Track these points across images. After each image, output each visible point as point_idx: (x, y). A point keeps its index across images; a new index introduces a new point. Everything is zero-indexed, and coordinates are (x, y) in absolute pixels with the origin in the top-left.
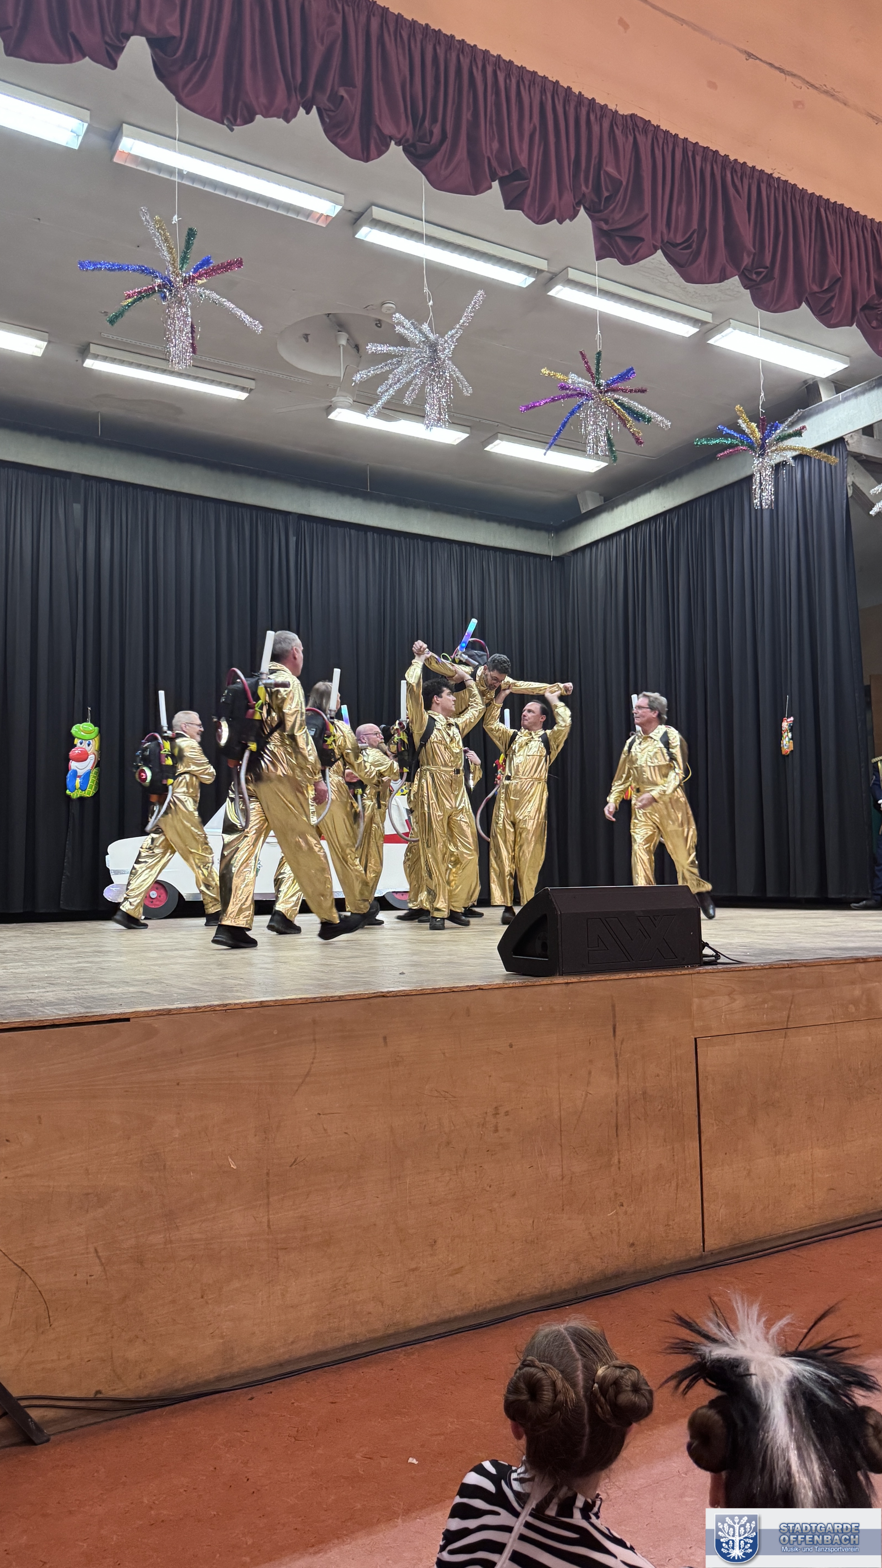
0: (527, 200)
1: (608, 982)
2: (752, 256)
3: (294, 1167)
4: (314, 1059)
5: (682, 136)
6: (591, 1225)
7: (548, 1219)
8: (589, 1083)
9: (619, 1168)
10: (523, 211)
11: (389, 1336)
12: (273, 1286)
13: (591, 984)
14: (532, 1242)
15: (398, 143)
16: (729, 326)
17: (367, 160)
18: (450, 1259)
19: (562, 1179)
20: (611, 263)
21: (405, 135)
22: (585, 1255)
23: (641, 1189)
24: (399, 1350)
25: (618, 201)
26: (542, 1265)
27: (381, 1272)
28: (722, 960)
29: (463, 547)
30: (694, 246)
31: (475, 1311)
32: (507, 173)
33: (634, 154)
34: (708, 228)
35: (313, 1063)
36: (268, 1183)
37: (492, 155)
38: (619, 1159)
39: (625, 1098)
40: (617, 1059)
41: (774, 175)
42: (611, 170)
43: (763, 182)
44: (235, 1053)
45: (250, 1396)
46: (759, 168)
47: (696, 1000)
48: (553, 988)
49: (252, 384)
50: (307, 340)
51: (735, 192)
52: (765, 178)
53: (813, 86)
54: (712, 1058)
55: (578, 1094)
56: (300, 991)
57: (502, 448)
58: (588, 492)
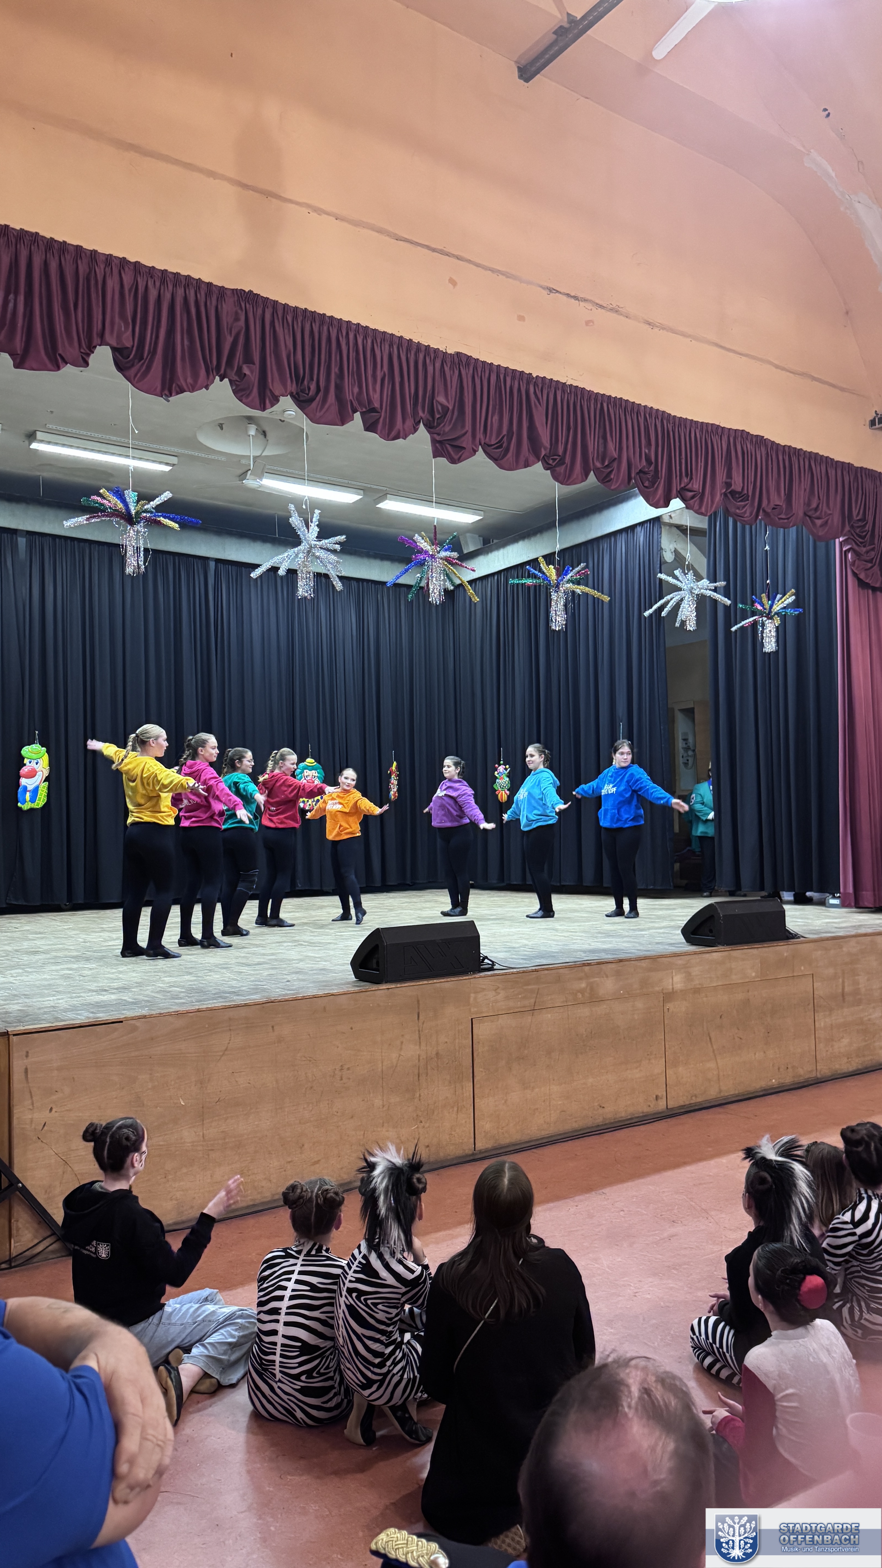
0: (380, 426)
1: (416, 986)
2: (549, 450)
3: (218, 1103)
4: (230, 1040)
5: (496, 364)
6: (401, 1135)
8: (401, 1049)
9: (420, 1100)
10: (377, 433)
15: (285, 396)
17: (264, 408)
19: (383, 1107)
20: (444, 461)
21: (291, 390)
23: (433, 1113)
25: (448, 419)
27: (270, 1163)
30: (505, 445)
32: (365, 408)
33: (459, 385)
34: (515, 432)
35: (229, 1043)
36: (203, 1113)
37: (353, 397)
38: (420, 1094)
39: (425, 1057)
40: (419, 1034)
41: (567, 383)
42: (441, 399)
43: (558, 390)
44: (184, 1038)
46: (555, 379)
47: (473, 996)
48: (379, 992)
49: (174, 460)
50: (222, 428)
51: (536, 401)
52: (560, 387)
53: (601, 307)
54: (483, 1030)
55: (394, 1056)
56: (221, 997)
57: (391, 505)
58: (468, 535)
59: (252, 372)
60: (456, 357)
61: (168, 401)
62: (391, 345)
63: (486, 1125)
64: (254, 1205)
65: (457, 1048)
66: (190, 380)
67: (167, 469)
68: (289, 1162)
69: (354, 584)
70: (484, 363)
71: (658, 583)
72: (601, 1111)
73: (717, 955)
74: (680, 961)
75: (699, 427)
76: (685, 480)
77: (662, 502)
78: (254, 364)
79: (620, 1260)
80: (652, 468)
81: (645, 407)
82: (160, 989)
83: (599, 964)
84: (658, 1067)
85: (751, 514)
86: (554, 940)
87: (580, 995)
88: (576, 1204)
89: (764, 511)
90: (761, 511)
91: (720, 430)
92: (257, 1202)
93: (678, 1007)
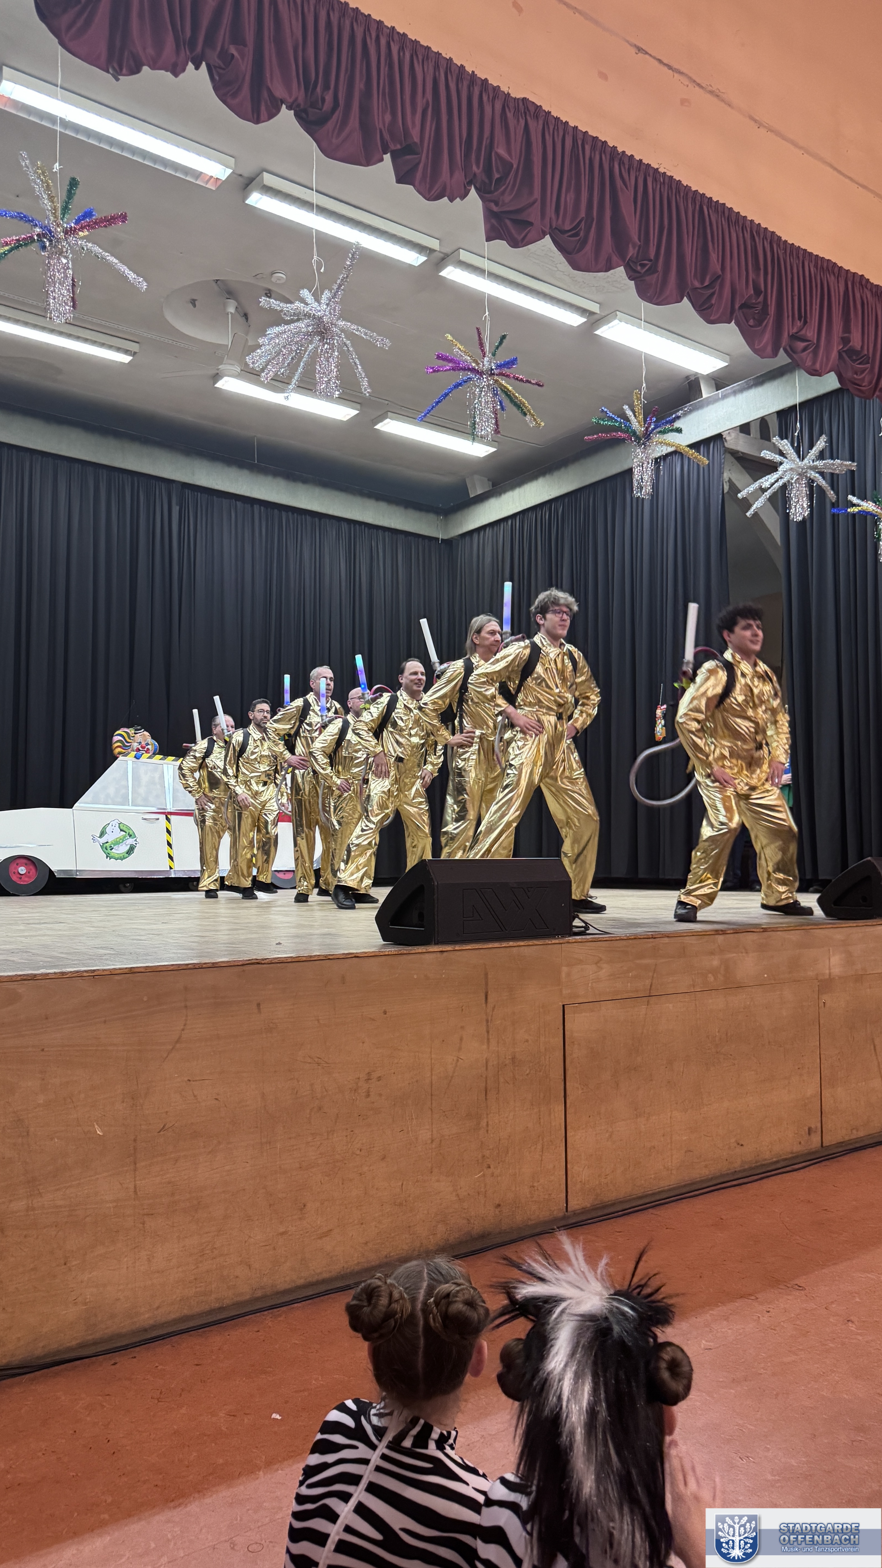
0: (419, 175)
1: (481, 951)
2: (637, 248)
3: (162, 1133)
4: (185, 1025)
5: (572, 124)
6: (459, 1187)
7: (417, 1181)
8: (460, 1049)
9: (487, 1131)
10: (414, 186)
11: (257, 1299)
12: (139, 1252)
13: (465, 953)
14: (401, 1204)
15: (289, 108)
16: (615, 319)
17: (257, 121)
18: (319, 1223)
19: (432, 1142)
20: (501, 245)
21: (296, 99)
22: (452, 1216)
23: (507, 1152)
24: (266, 1313)
25: (509, 183)
26: (409, 1227)
27: (250, 1237)
28: (591, 931)
29: (352, 525)
30: (582, 234)
31: (342, 1273)
32: (399, 147)
33: (525, 137)
34: (595, 217)
35: (183, 1030)
36: (135, 1149)
37: (384, 127)
38: (487, 1122)
39: (495, 1063)
40: (488, 1025)
41: (660, 170)
42: (502, 151)
43: (649, 175)
44: (103, 1019)
45: (113, 1362)
46: (645, 161)
47: (565, 969)
49: (137, 347)
50: (194, 302)
51: (623, 185)
52: (651, 173)
53: (698, 85)
54: (579, 1024)
55: (450, 1059)
57: (391, 427)
58: (476, 477)
59: (242, 58)
60: (521, 103)
61: (117, 81)
62: (436, 67)
63: (581, 1172)
65: (542, 1050)
66: (151, 53)
70: (557, 119)
72: (739, 1149)
74: (838, 935)
76: (798, 323)
77: (769, 349)
78: (246, 45)
80: (761, 298)
83: (736, 932)
84: (812, 1086)
85: (870, 383)
90: (879, 385)
93: (836, 1001)
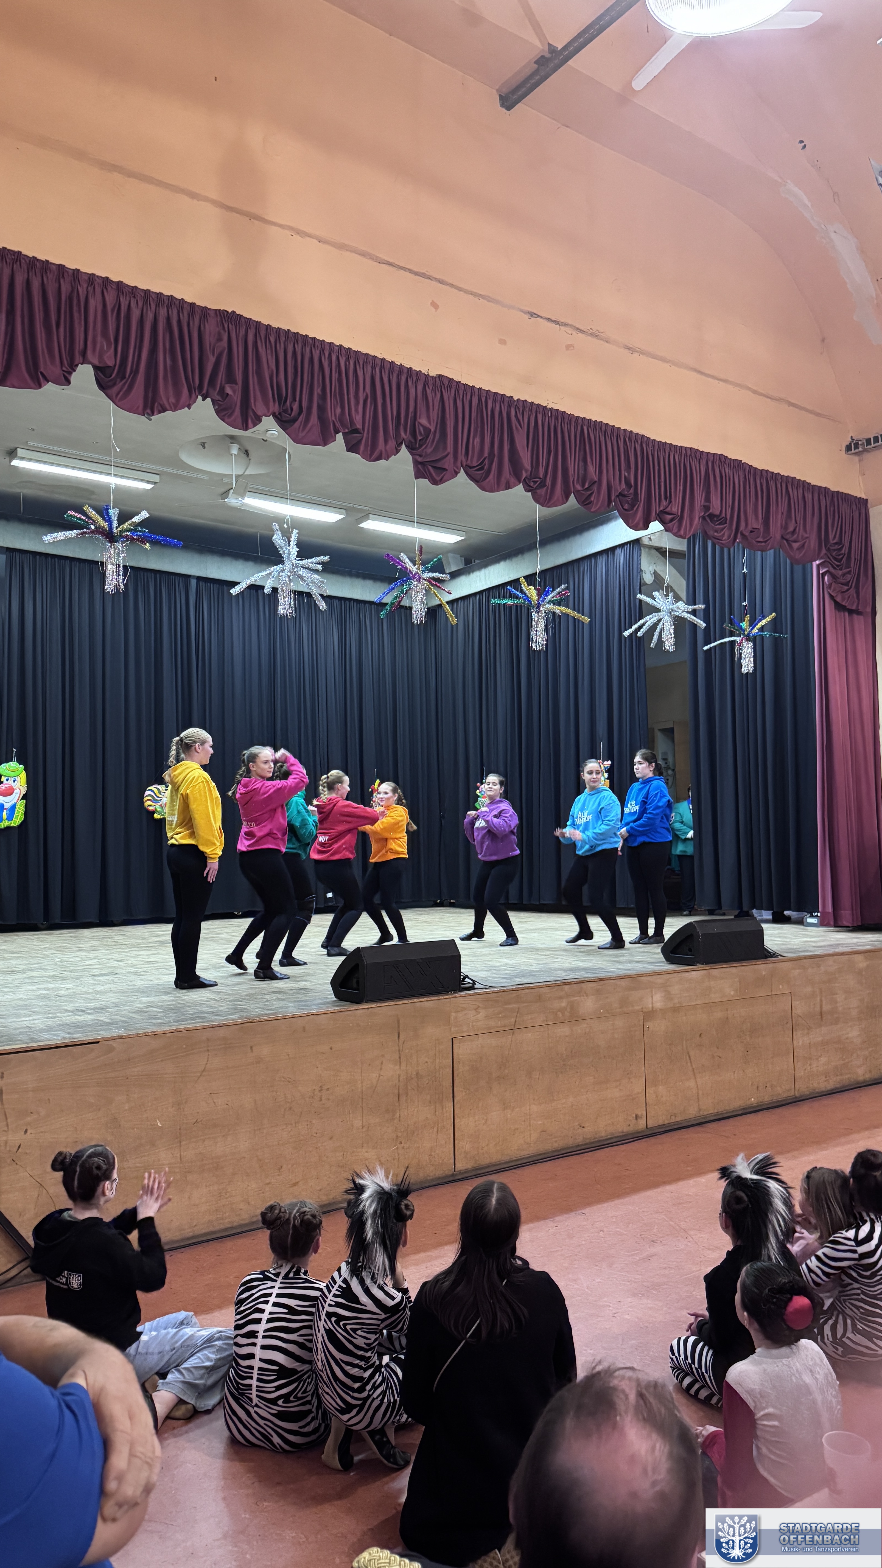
0: (362, 447)
1: (395, 1006)
2: (530, 472)
3: (196, 1124)
4: (208, 1061)
5: (477, 387)
6: (381, 1156)
8: (381, 1069)
9: (400, 1120)
10: (359, 454)
13: (386, 1007)
14: (342, 1167)
15: (268, 416)
17: (246, 428)
18: (291, 1177)
19: (362, 1128)
20: (426, 483)
21: (273, 410)
23: (413, 1134)
25: (430, 440)
27: (248, 1185)
30: (486, 468)
32: (347, 431)
33: (440, 407)
34: (496, 454)
35: (207, 1064)
36: (180, 1134)
37: (336, 416)
38: (400, 1115)
39: (404, 1077)
40: (399, 1054)
41: (548, 406)
42: (423, 421)
43: (539, 413)
44: (160, 1060)
46: (536, 402)
47: (454, 1015)
48: (358, 1011)
49: (157, 478)
50: (204, 447)
51: (518, 425)
52: (541, 410)
53: (582, 331)
54: (463, 1050)
55: (374, 1075)
56: (199, 1017)
57: (373, 525)
58: (450, 555)
59: (234, 392)
60: (437, 379)
61: (150, 420)
62: (373, 367)
63: (464, 1145)
64: (232, 1228)
65: (437, 1067)
66: (172, 400)
67: (149, 486)
68: (268, 1184)
69: (336, 602)
70: (466, 385)
71: (638, 604)
72: (581, 1130)
73: (696, 974)
74: (659, 980)
75: (678, 451)
76: (664, 503)
77: (641, 524)
78: (236, 384)
79: (599, 1280)
80: (632, 491)
81: (625, 430)
82: (137, 1009)
83: (579, 982)
84: (638, 1086)
85: (729, 537)
86: (535, 959)
87: (560, 1014)
88: (556, 1225)
89: (742, 534)
90: (739, 535)
91: (698, 455)
92: (235, 1224)
93: (658, 1026)
